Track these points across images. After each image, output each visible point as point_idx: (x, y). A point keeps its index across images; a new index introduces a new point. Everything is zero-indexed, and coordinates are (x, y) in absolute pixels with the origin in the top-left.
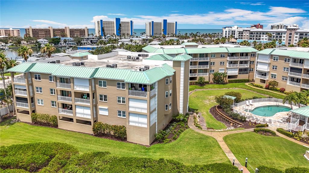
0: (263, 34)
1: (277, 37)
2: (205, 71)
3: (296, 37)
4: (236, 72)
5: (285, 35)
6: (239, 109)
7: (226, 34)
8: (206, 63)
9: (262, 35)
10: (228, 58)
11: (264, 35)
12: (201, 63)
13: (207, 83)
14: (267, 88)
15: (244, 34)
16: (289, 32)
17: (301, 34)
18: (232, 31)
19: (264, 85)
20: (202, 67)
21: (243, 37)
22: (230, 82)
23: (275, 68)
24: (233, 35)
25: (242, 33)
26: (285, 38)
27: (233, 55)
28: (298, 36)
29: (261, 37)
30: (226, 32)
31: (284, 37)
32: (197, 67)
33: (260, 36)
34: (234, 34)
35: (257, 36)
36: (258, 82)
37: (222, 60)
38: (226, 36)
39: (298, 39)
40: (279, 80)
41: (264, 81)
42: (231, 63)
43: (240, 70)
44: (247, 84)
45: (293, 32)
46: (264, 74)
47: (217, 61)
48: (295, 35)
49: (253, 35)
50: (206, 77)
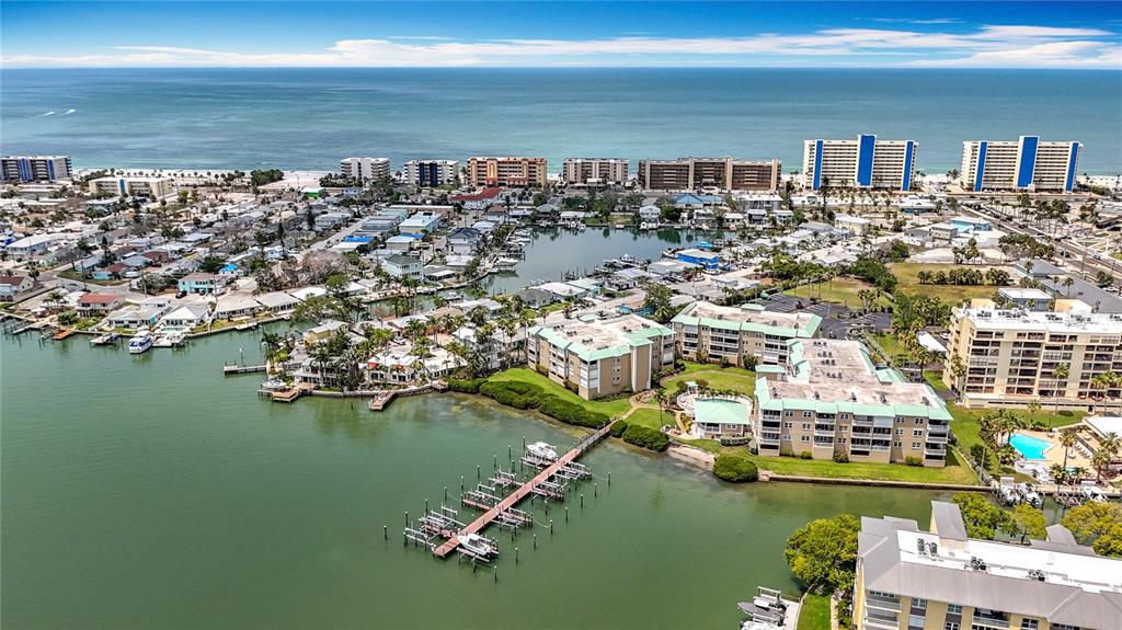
2: (736, 351)
8: (735, 341)
12: (727, 340)
13: (733, 365)
20: (729, 345)
27: (768, 337)
32: (723, 344)
37: (759, 340)
42: (767, 346)
47: (752, 340)
50: (733, 358)
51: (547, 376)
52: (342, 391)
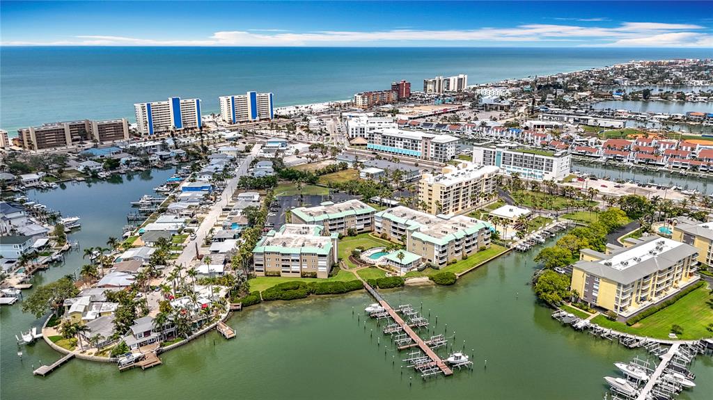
0: (398, 140)
1: (413, 145)
2: (342, 228)
3: (432, 148)
4: (362, 226)
5: (421, 144)
6: (363, 257)
7: (353, 132)
8: (342, 223)
9: (396, 141)
10: (356, 218)
11: (399, 142)
12: (339, 224)
13: (344, 236)
14: (382, 238)
15: (375, 138)
16: (424, 141)
17: (437, 145)
18: (361, 129)
19: (380, 235)
20: (340, 226)
21: (375, 141)
22: (359, 233)
23: (385, 224)
24: (362, 134)
25: (373, 136)
26: (421, 148)
27: (359, 215)
28: (433, 146)
29: (396, 144)
30: (353, 129)
31: (420, 146)
32: (336, 227)
33: (394, 142)
34: (364, 132)
35: (390, 142)
36: (376, 234)
37: (353, 219)
38: (353, 136)
39: (433, 150)
40: (387, 232)
41: (379, 233)
42: (358, 220)
43: (365, 224)
44: (370, 234)
45: (428, 142)
46: (379, 228)
47: (349, 220)
48: (431, 146)
49: (386, 140)
50: (343, 233)
51: (280, 276)
52: (185, 338)
